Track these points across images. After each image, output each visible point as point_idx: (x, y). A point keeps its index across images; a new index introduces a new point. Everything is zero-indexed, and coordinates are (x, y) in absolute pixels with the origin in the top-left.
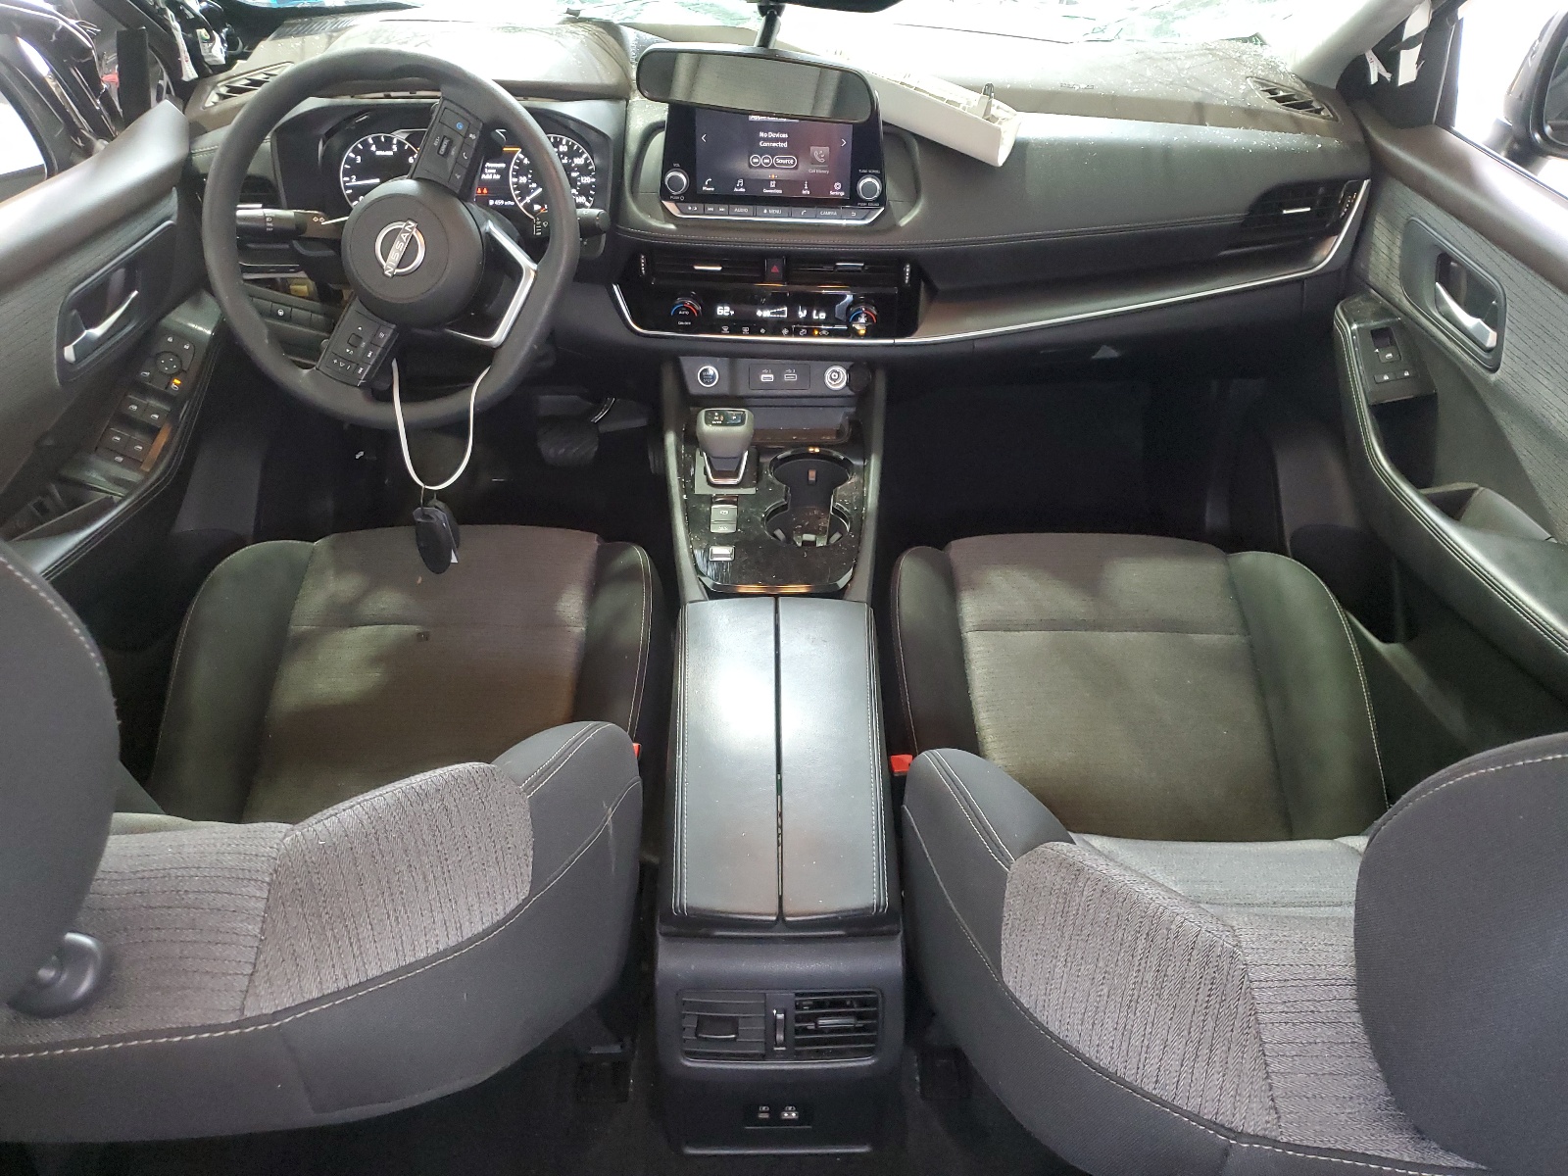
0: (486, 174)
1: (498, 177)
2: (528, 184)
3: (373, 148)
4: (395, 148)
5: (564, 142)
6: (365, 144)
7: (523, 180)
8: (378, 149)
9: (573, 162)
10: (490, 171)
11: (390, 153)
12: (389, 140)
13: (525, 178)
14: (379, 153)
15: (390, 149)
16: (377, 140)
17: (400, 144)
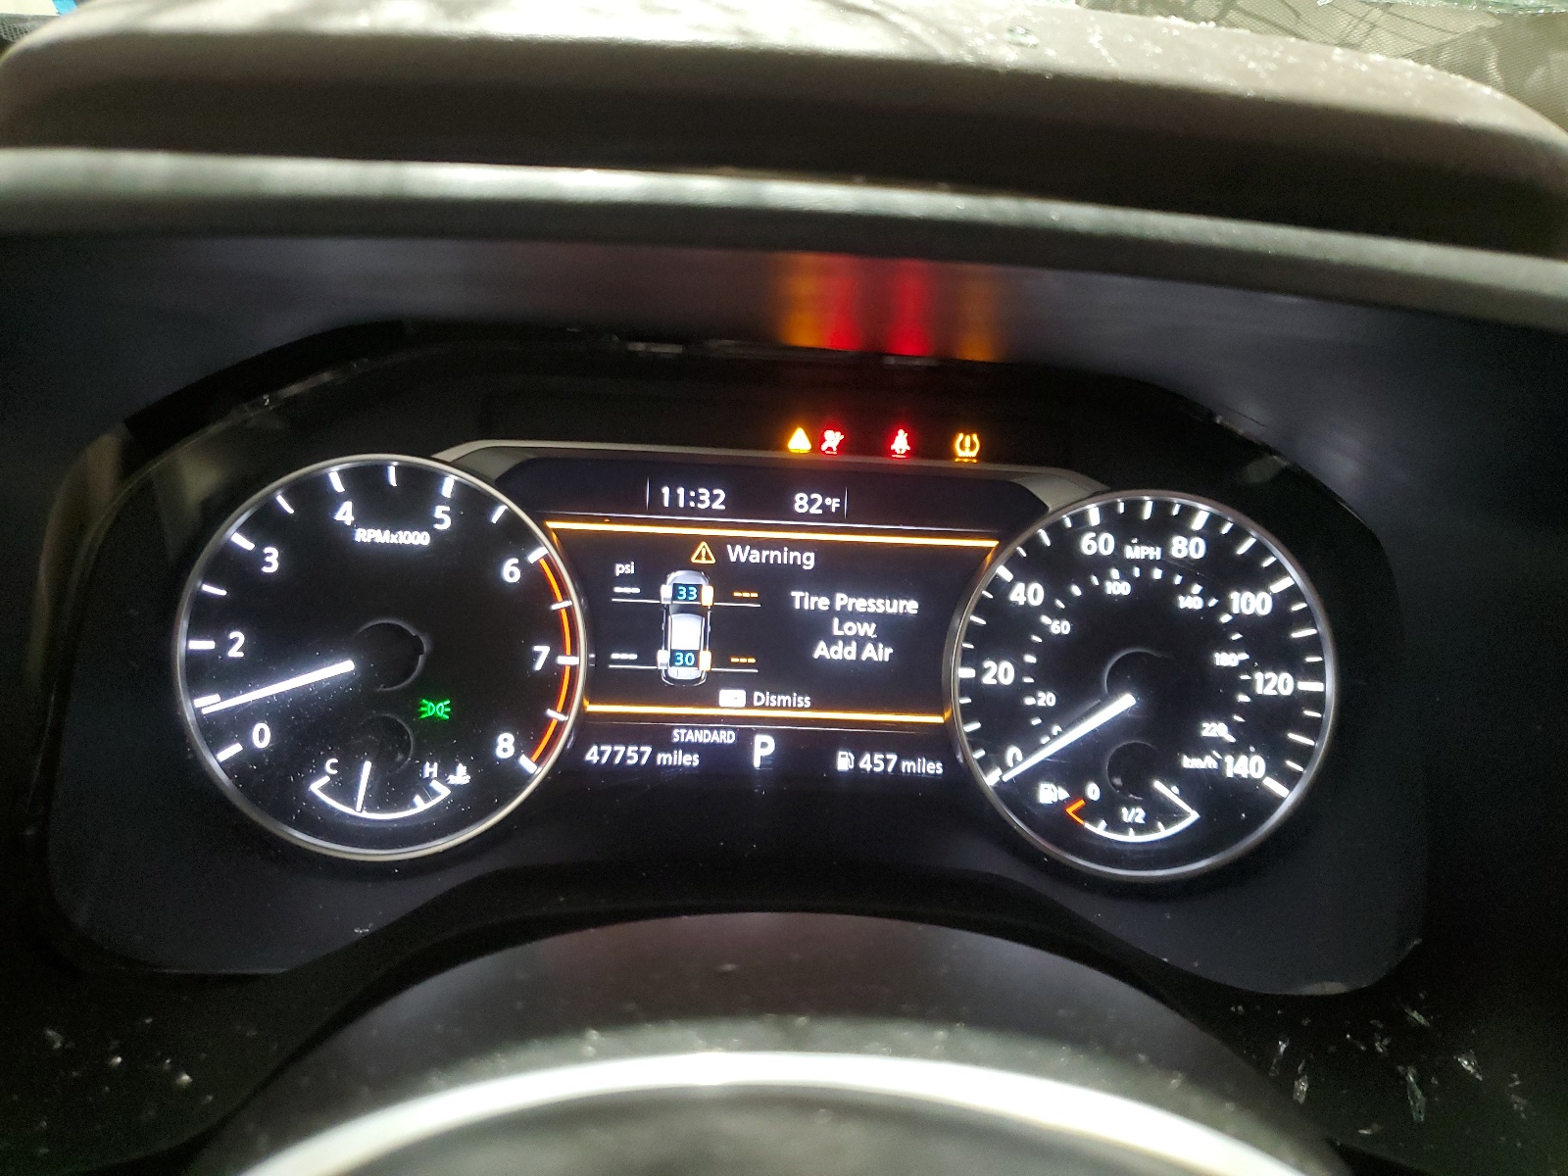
0: (831, 641)
1: (883, 654)
2: (1019, 689)
3: (345, 513)
4: (443, 517)
5: (1199, 522)
6: (314, 497)
7: (1000, 673)
8: (364, 518)
9: (1224, 606)
10: (851, 628)
11: (421, 539)
12: (420, 488)
13: (1006, 665)
14: (363, 535)
15: (425, 522)
16: (366, 485)
17: (470, 503)
